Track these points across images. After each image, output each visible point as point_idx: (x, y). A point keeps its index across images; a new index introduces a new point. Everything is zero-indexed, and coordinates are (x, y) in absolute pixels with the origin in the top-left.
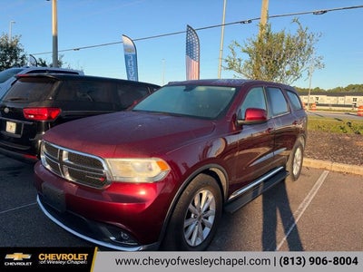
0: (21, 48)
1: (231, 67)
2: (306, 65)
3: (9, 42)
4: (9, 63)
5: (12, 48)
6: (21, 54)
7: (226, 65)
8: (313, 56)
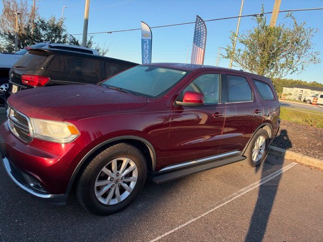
0: (64, 28)
1: (230, 56)
2: (302, 60)
3: (55, 23)
4: (54, 40)
5: (57, 28)
6: (63, 34)
7: (225, 54)
8: (309, 51)
